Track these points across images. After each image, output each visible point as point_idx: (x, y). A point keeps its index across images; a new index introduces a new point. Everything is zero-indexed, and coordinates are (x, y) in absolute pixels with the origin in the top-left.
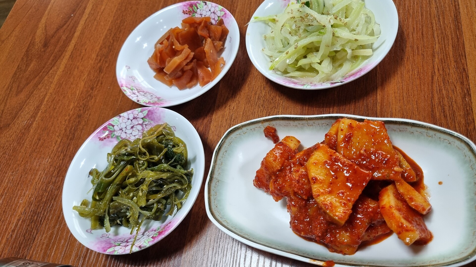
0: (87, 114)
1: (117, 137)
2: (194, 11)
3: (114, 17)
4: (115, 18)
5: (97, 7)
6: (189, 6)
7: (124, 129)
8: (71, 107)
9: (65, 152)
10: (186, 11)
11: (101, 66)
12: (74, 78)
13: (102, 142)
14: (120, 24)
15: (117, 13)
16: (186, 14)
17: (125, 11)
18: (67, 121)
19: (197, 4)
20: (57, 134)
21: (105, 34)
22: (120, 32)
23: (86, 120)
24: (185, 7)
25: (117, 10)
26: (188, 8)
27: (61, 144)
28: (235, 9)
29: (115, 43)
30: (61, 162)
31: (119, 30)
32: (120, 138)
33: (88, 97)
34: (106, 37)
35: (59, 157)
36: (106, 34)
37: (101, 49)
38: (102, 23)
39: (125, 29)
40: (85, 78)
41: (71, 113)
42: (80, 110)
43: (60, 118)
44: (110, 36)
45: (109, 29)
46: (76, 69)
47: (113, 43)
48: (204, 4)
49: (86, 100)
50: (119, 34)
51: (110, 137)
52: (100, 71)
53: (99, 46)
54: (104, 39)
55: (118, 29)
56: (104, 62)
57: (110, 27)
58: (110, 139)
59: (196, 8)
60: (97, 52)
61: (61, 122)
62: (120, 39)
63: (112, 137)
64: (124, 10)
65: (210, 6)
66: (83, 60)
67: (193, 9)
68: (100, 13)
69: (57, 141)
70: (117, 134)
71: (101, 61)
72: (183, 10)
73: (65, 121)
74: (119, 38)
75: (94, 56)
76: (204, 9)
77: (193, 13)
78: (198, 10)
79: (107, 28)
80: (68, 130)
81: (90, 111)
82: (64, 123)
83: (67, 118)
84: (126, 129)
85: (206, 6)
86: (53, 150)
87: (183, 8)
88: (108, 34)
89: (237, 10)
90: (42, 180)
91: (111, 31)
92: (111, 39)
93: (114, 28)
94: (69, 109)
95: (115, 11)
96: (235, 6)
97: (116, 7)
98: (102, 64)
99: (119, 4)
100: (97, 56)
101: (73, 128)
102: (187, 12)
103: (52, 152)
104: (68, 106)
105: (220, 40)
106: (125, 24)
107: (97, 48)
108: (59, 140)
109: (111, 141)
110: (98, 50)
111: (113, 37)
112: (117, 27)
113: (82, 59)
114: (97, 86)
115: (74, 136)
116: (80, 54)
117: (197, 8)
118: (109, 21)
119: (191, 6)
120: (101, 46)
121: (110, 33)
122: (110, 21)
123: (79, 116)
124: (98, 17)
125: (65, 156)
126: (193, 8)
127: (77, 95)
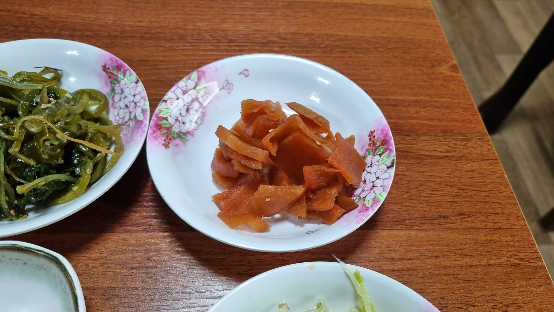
0: (185, 46)
1: (113, 90)
2: (376, 150)
3: (374, 37)
4: (372, 39)
5: (391, 11)
6: (382, 138)
7: (123, 96)
8: (200, 24)
9: (122, 36)
10: (374, 137)
11: (274, 42)
12: (252, 15)
13: (100, 70)
14: (359, 49)
15: (382, 39)
16: (369, 138)
17: (388, 49)
18: (175, 25)
19: (388, 151)
20: (154, 20)
21: (338, 33)
22: (344, 52)
23: (174, 48)
24: (379, 132)
25: (387, 38)
26: (379, 138)
27: (136, 28)
28: (416, 228)
29: (319, 50)
30: (106, 34)
31: (346, 50)
32: (113, 94)
33: (216, 40)
34: (331, 36)
35: (115, 31)
36: (337, 35)
37: (306, 35)
38: (358, 25)
39: (350, 57)
40: (252, 28)
41: (189, 27)
42: (193, 36)
43: (180, 16)
44: (334, 41)
45: (346, 37)
46: (268, 13)
47: (319, 47)
48: (389, 165)
49: (211, 38)
50: (338, 51)
51: (111, 80)
52: (264, 43)
53: (313, 32)
54: (327, 35)
55: (348, 48)
56: (282, 45)
57: (352, 36)
58: (109, 81)
59: (381, 151)
60: (301, 32)
61: (174, 18)
62: (329, 55)
63: (111, 82)
64: (389, 46)
65: (386, 175)
66: (285, 18)
67: (379, 147)
68: (378, 18)
69: (141, 22)
70: (116, 88)
71: (283, 41)
72: (374, 131)
73: (176, 23)
74: (331, 53)
75: (293, 29)
76: (380, 167)
77: (372, 150)
78: (377, 157)
79: (350, 34)
80: (159, 30)
81: (191, 48)
82: (173, 21)
83: (181, 24)
84: (124, 98)
85: (385, 168)
86: (128, 22)
87: (378, 130)
88: (337, 38)
89: (413, 233)
90: (80, 21)
91: (344, 41)
92: (327, 42)
93: (350, 42)
94: (196, 22)
95: (385, 36)
96: (425, 226)
97: (393, 36)
98: (278, 43)
99: (401, 38)
100: (293, 34)
101: (161, 35)
102: (372, 140)
103: (123, 21)
104: (202, 20)
105: (309, 212)
106: (360, 55)
107: (309, 30)
108: (142, 24)
109: (106, 83)
110: (305, 32)
111: (331, 45)
112: (354, 45)
113: (287, 16)
114: (237, 46)
115: (148, 39)
116: (297, 12)
117: (380, 155)
118: (363, 33)
119: (385, 142)
120: (312, 34)
121: (339, 40)
122: (364, 35)
123: (182, 38)
124: (370, 18)
125: (115, 37)
126: (381, 147)
127: (222, 26)
